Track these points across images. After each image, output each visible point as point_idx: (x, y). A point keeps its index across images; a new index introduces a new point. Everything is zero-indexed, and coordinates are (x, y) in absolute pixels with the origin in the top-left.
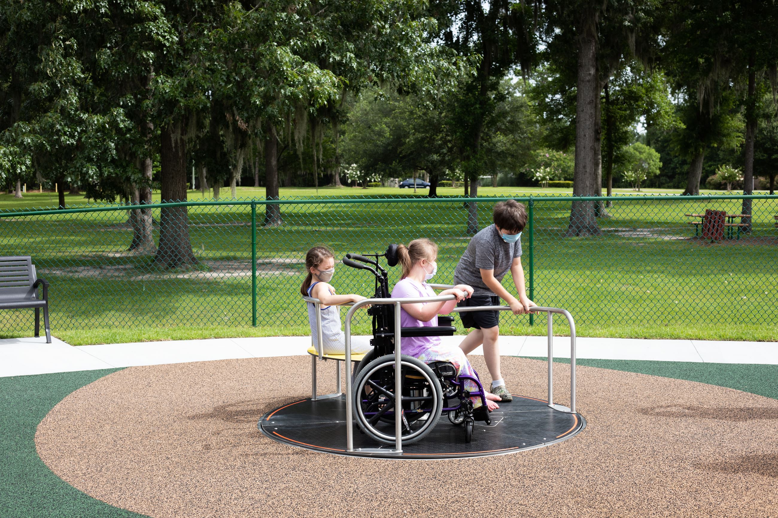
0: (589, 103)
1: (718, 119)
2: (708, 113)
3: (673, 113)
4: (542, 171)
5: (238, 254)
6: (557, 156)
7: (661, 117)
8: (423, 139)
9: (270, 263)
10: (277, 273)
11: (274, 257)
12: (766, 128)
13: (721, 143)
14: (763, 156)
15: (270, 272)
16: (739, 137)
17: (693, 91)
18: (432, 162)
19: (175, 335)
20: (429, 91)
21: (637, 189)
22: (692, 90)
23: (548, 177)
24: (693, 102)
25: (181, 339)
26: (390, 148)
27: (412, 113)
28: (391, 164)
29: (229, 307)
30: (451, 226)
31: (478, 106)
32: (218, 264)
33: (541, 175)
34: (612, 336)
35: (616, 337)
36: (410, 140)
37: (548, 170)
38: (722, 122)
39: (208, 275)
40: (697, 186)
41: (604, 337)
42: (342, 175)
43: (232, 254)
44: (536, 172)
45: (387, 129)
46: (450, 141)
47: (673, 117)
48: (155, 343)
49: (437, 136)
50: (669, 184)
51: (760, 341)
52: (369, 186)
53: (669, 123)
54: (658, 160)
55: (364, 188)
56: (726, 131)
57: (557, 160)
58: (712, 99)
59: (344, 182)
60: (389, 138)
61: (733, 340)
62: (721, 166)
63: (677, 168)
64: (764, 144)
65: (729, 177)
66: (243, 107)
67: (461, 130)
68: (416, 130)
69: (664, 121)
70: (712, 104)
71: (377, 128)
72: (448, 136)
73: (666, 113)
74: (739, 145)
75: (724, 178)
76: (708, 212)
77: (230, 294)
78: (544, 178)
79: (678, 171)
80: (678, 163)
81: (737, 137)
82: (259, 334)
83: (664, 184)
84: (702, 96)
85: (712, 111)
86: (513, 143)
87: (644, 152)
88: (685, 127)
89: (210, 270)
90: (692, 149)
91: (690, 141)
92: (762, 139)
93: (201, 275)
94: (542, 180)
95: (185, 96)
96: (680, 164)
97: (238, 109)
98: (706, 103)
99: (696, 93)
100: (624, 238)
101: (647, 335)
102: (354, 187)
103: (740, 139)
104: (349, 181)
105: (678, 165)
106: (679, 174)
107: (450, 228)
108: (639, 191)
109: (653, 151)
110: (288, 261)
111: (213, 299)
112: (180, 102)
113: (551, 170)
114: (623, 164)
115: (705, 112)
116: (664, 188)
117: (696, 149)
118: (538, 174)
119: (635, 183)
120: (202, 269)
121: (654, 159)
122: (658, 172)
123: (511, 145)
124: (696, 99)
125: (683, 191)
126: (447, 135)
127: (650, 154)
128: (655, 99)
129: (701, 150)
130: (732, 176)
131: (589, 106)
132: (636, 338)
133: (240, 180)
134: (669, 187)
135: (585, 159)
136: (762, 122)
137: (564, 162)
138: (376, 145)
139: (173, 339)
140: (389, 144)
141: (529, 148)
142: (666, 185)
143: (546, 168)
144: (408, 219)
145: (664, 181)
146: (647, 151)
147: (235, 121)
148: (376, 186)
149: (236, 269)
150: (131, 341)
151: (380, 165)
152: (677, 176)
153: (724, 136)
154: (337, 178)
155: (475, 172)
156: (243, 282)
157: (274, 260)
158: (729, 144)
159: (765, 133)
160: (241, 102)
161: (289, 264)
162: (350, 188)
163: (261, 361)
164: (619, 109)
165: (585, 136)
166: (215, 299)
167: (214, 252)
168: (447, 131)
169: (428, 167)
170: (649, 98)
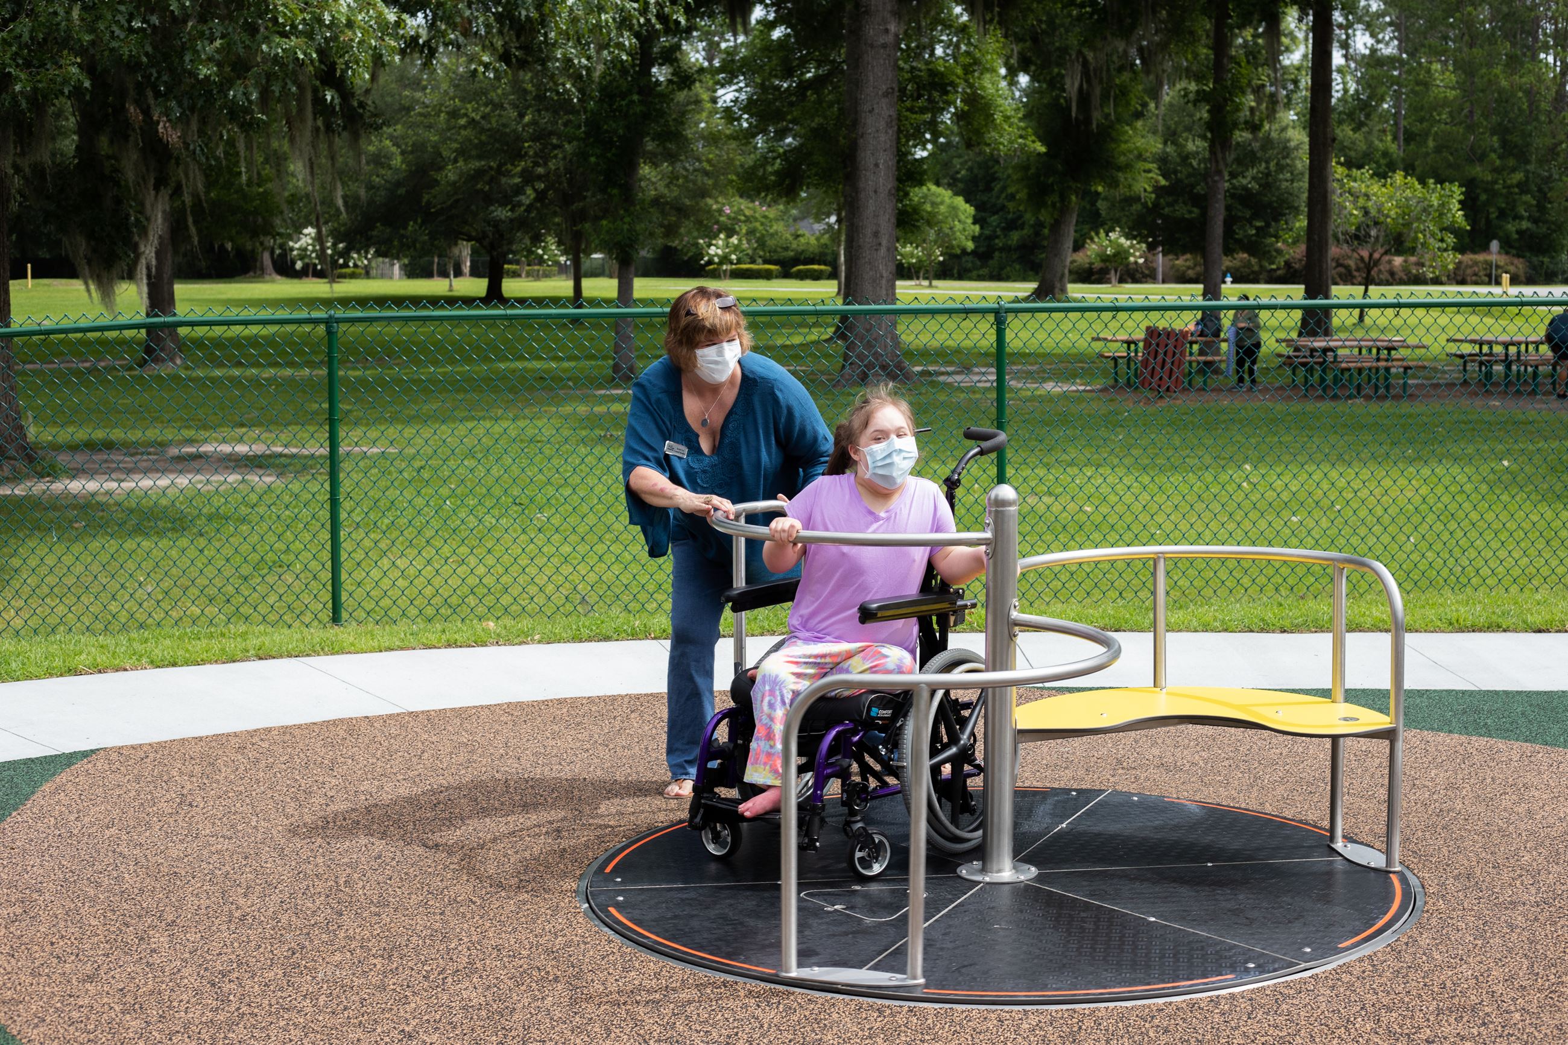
0: (886, 94)
1: (1107, 134)
2: (1088, 120)
3: (1020, 120)
4: (720, 243)
5: (117, 434)
6: (748, 213)
7: (996, 127)
8: (479, 173)
9: (198, 457)
10: (234, 478)
11: (205, 441)
12: (1197, 153)
13: (1114, 184)
14: (1190, 212)
15: (215, 478)
16: (1149, 171)
17: (1059, 74)
18: (496, 224)
19: (157, 653)
20: (570, 60)
21: (926, 283)
22: (1056, 70)
23: (733, 257)
24: (1058, 97)
25: (174, 665)
26: (402, 191)
27: (454, 114)
28: (405, 228)
29: (148, 565)
30: (566, 365)
31: (635, 97)
32: (79, 458)
33: (720, 252)
34: (1206, 628)
35: (1214, 630)
36: (450, 174)
37: (734, 240)
38: (1113, 140)
39: (75, 486)
40: (1063, 275)
41: (1188, 630)
42: (278, 252)
43: (99, 435)
44: (710, 245)
45: (394, 149)
46: (539, 178)
47: (1019, 128)
48: (110, 677)
49: (516, 166)
50: (981, 272)
51: (1540, 631)
52: (343, 276)
53: (1011, 142)
54: (970, 221)
55: (332, 281)
56: (1122, 159)
57: (748, 220)
58: (1098, 91)
59: (285, 268)
60: (397, 170)
61: (1480, 630)
62: (1097, 234)
63: (997, 237)
64: (1193, 186)
65: (1115, 255)
66: (169, 89)
67: (598, 152)
68: (462, 153)
69: (1002, 136)
70: (1096, 100)
71: (371, 148)
72: (539, 165)
73: (1007, 118)
74: (1149, 189)
75: (1105, 259)
76: (1152, 332)
77: (139, 530)
78: (725, 259)
79: (999, 243)
80: (998, 226)
81: (1145, 171)
82: (363, 643)
83: (969, 271)
84: (1077, 85)
85: (1097, 116)
86: (671, 183)
87: (942, 203)
88: (1041, 149)
89: (75, 473)
90: (1055, 197)
91: (1051, 180)
92: (1189, 176)
93: (58, 486)
94: (721, 263)
95: (28, 64)
96: (1003, 229)
97: (157, 94)
98: (1084, 98)
99: (1063, 77)
100: (960, 389)
101: (1287, 623)
102: (305, 280)
103: (1150, 175)
104: (299, 265)
105: (999, 232)
106: (1001, 250)
107: (565, 370)
108: (930, 286)
109: (960, 201)
110: (242, 449)
111: (104, 546)
112: (17, 79)
113: (740, 240)
114: (918, 228)
115: (1081, 117)
116: (970, 279)
117: (1063, 198)
118: (712, 250)
119: (920, 268)
120: (52, 472)
121: (963, 217)
122: (970, 245)
123: (667, 186)
124: (1064, 91)
125: (1034, 285)
126: (536, 164)
127: (954, 209)
128: (983, 88)
129: (1074, 198)
130: (1121, 255)
131: (884, 101)
132: (1262, 630)
133: (154, 262)
134: (980, 278)
135: (876, 216)
136: (1186, 140)
137: (762, 224)
138: (370, 187)
139: (156, 664)
140: (398, 184)
141: (704, 193)
142: (975, 273)
143: (729, 236)
144: (460, 350)
145: (970, 265)
146: (947, 200)
147: (150, 124)
148: (353, 276)
149: (129, 471)
150: (50, 674)
151: (379, 230)
152: (997, 254)
153: (1120, 169)
154: (266, 257)
155: (631, 246)
156: (164, 502)
157: (207, 448)
158: (1130, 186)
159: (1195, 163)
160: (165, 78)
161: (246, 457)
162: (296, 281)
163: (433, 719)
164: (908, 110)
165: (877, 165)
166: (113, 545)
167: (54, 431)
168: (536, 154)
169: (485, 235)
170: (971, 86)
